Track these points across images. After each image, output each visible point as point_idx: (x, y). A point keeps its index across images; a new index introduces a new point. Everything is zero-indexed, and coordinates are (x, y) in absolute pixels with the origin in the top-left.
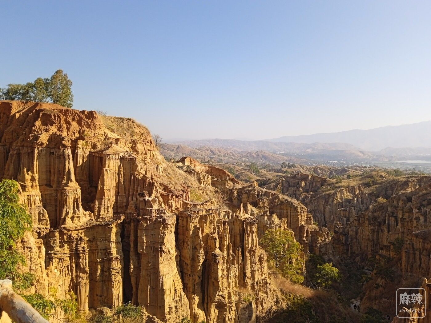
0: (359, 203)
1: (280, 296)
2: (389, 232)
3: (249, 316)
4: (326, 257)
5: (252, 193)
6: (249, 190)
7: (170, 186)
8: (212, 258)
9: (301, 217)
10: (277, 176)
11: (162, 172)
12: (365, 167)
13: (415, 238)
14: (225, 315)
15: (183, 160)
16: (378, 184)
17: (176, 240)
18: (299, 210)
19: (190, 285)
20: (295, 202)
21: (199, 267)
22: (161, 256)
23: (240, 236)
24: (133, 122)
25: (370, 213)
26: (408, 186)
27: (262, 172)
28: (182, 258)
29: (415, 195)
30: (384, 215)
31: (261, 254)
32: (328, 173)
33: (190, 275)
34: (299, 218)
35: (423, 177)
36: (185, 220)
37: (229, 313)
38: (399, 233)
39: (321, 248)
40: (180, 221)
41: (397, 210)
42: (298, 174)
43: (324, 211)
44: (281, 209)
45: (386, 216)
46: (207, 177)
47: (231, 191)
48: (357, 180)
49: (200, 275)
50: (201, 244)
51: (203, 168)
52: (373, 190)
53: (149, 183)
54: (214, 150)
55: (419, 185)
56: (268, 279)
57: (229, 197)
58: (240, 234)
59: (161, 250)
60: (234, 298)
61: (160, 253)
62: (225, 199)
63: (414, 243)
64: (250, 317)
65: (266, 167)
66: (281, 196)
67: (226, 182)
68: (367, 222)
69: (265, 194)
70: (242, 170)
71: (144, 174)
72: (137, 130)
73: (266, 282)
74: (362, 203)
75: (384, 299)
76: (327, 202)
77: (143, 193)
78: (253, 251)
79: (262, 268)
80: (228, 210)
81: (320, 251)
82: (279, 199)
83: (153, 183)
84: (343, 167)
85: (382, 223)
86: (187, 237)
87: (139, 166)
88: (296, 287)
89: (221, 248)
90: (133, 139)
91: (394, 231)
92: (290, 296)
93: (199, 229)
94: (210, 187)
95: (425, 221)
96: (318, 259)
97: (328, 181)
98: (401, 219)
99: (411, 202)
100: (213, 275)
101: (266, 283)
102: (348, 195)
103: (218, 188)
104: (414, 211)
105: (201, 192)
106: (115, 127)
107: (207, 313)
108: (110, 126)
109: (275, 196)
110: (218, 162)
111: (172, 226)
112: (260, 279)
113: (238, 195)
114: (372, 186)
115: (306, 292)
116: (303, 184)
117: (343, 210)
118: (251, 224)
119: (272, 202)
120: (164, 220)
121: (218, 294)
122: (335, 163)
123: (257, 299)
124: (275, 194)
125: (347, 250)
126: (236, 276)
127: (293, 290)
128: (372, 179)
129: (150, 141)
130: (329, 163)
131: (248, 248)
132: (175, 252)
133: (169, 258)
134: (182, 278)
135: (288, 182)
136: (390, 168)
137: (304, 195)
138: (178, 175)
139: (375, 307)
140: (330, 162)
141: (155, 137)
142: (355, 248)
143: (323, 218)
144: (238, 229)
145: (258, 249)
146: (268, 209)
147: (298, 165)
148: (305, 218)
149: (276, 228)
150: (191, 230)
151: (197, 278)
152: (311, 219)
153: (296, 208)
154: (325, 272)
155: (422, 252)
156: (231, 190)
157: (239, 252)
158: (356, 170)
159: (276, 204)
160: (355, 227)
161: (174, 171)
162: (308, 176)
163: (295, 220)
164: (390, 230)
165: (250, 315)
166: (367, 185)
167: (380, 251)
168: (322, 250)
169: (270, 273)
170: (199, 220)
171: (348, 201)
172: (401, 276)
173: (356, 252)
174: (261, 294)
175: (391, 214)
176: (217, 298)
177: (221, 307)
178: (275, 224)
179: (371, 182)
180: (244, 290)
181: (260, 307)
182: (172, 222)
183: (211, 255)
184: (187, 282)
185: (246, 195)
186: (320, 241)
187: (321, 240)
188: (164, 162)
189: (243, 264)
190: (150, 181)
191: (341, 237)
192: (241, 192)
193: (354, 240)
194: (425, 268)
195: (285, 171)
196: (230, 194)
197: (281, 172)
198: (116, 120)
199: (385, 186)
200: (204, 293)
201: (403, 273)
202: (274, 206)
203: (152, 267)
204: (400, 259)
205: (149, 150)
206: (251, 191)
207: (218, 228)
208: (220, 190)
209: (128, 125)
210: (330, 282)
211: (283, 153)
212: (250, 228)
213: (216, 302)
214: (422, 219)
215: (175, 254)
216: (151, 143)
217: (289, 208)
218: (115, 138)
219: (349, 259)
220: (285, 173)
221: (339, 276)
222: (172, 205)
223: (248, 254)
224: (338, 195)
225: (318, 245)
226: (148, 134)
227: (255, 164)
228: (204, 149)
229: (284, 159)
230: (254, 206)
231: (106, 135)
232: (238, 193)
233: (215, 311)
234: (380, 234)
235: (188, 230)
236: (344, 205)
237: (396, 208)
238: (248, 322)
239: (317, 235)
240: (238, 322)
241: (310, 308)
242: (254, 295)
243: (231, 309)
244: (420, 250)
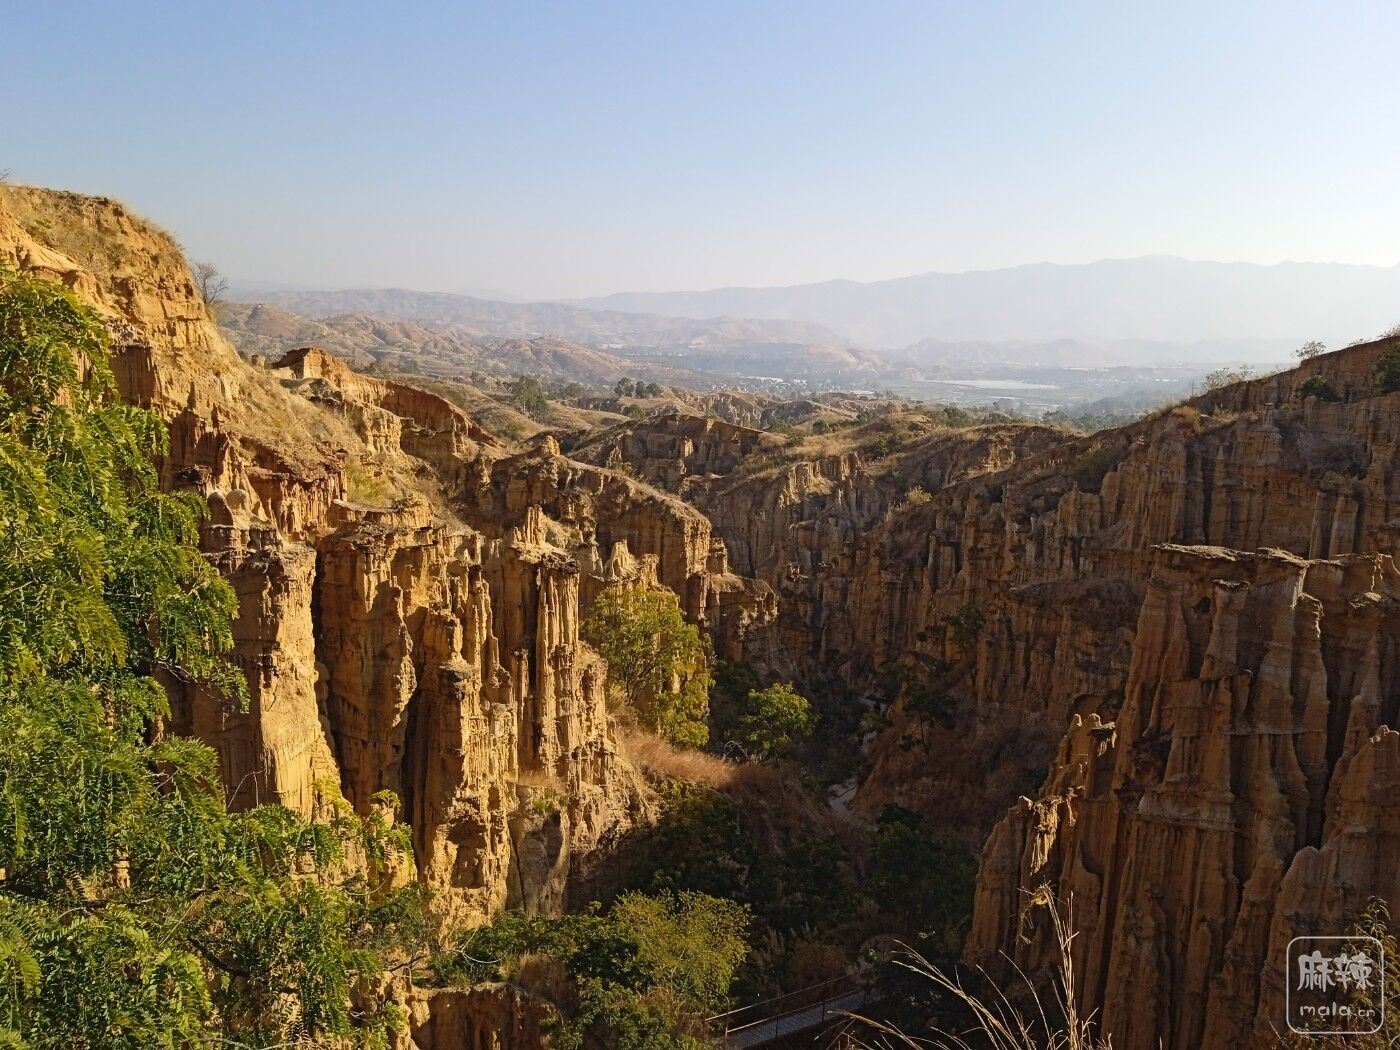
0: (849, 505)
1: (642, 789)
2: (935, 587)
3: (549, 856)
4: (762, 668)
5: (541, 475)
6: (530, 467)
7: (281, 449)
8: (442, 686)
9: (694, 549)
10: (605, 421)
11: (234, 399)
12: (864, 398)
13: (1015, 605)
14: (478, 857)
15: (294, 359)
16: (905, 448)
17: (316, 633)
18: (688, 529)
19: (366, 772)
20: (678, 505)
21: (398, 716)
22: (267, 685)
23: (525, 612)
24: (118, 213)
25: (885, 535)
26: (988, 455)
27: (555, 410)
28: (337, 691)
29: (1012, 482)
30: (923, 541)
31: (590, 666)
32: (758, 416)
33: (364, 743)
34: (689, 554)
35: (1028, 430)
36: (346, 564)
37: (493, 850)
38: (962, 593)
39: (750, 641)
40: (327, 569)
41: (960, 524)
42: (673, 418)
43: (750, 530)
44: (632, 526)
45: (927, 545)
46: (388, 421)
47: (472, 469)
48: (845, 438)
49: (401, 741)
50: (402, 642)
51: (369, 389)
52: (890, 467)
53: (207, 437)
54: (388, 328)
55: (1015, 453)
56: (605, 740)
57: (463, 487)
58: (523, 607)
59: (268, 667)
60: (508, 805)
61: (262, 676)
62: (451, 494)
63: (1014, 618)
64: (554, 855)
65: (567, 393)
66: (633, 485)
67: (454, 440)
68: (875, 562)
69: (583, 477)
70: (487, 401)
71: (184, 404)
72: (134, 242)
73: (602, 749)
74: (859, 504)
75: (924, 779)
76: (758, 504)
77: (194, 471)
78: (565, 658)
79: (589, 709)
80: (468, 531)
81: (745, 649)
82: (628, 495)
83: (221, 438)
84: (800, 396)
85: (918, 562)
86: (352, 620)
87: (163, 376)
88: (688, 758)
89: (466, 653)
90: (120, 274)
91: (949, 586)
92: (670, 786)
93: (396, 592)
94: (397, 455)
95: (1039, 554)
96: (742, 675)
97: (764, 439)
98: (970, 550)
99: (1000, 501)
100: (444, 740)
101: (601, 753)
102: (818, 483)
103: (424, 458)
104: (1007, 528)
105: (372, 470)
106: (55, 231)
107: (422, 856)
108: (35, 224)
109: (614, 486)
110: (404, 371)
111: (304, 585)
112: (584, 743)
113: (495, 482)
114: (887, 454)
115: (710, 771)
116: (688, 448)
117: (805, 528)
118: (562, 574)
119: (604, 506)
120: (277, 565)
121: (458, 796)
122: (776, 385)
123: (573, 805)
124: (614, 479)
125: (817, 644)
126: (511, 736)
127: (680, 767)
128: (888, 436)
129: (186, 286)
130: (758, 384)
131: (550, 648)
132: (312, 670)
133: (293, 691)
134: (338, 754)
135: (644, 443)
136: (931, 400)
137: (691, 482)
138: (289, 410)
139: (901, 801)
140: (763, 379)
141: (197, 270)
142: (838, 637)
143: (745, 551)
144: (516, 590)
145: (579, 651)
146: (592, 526)
147: (666, 389)
148: (706, 554)
149: (624, 586)
150: (368, 596)
151: (389, 751)
152: (723, 556)
153: (678, 524)
154: (771, 712)
155: (1034, 644)
156: (471, 466)
157: (520, 664)
158: (837, 405)
159: (619, 510)
160: (843, 576)
161: (273, 396)
162: (703, 422)
163: (674, 561)
164: (940, 583)
165: (552, 853)
166: (872, 452)
167: (918, 644)
168: (751, 646)
169: (612, 723)
170: (392, 563)
171: (819, 500)
172: (973, 712)
173: (842, 650)
174: (587, 788)
175: (944, 537)
176: (456, 807)
177: (467, 834)
178: (623, 572)
179: (884, 442)
180: (537, 779)
181: (583, 824)
182: (301, 570)
183: (435, 677)
184: (356, 765)
185: (522, 484)
186: (746, 621)
187: (750, 617)
188: (235, 365)
189: (534, 699)
190: (209, 429)
191: (801, 608)
192: (505, 473)
193: (839, 616)
194: (1039, 687)
195: (629, 405)
196: (467, 480)
197: (617, 410)
198: (50, 202)
199: (924, 457)
200: (412, 797)
201: (980, 703)
202: (610, 518)
203: (234, 723)
204: (973, 665)
205: (180, 318)
206: (537, 468)
207: (453, 589)
208: (433, 464)
209: (98, 222)
210: (784, 738)
211: (620, 347)
212: (558, 587)
213: (452, 822)
214: (1031, 549)
215: (315, 678)
216: (189, 292)
217: (659, 524)
218: (56, 267)
219: (823, 671)
220: (627, 412)
221: (810, 721)
222: (290, 513)
223: (549, 669)
224: (792, 482)
225: (741, 632)
226: (177, 258)
227: (531, 383)
228: (352, 323)
229: (623, 368)
230: (555, 519)
231: (23, 255)
232: (492, 476)
233: (446, 848)
234: (909, 597)
235: (357, 596)
236: (807, 512)
237: (957, 518)
238: (547, 872)
239: (737, 603)
240: (517, 876)
241: (731, 816)
242: (567, 791)
243: (497, 839)
244: (1027, 640)
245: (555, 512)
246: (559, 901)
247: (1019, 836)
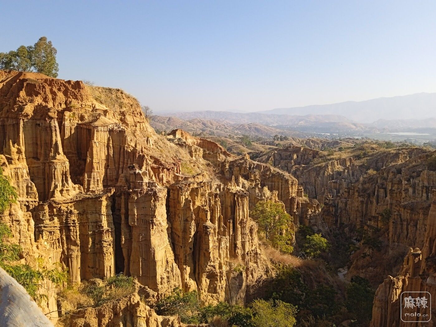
0: (349, 175)
1: (270, 266)
2: (377, 203)
3: (239, 285)
4: (315, 228)
5: (244, 166)
6: (240, 163)
7: (161, 159)
8: (204, 230)
9: (292, 189)
10: (270, 148)
11: (153, 144)
12: (357, 139)
13: (403, 210)
14: (216, 284)
15: (174, 133)
16: (369, 156)
17: (167, 213)
18: (290, 182)
19: (182, 256)
20: (286, 175)
21: (191, 239)
22: (153, 228)
23: (231, 208)
24: (122, 93)
25: (360, 185)
26: (399, 158)
27: (254, 145)
28: (174, 231)
29: (405, 167)
30: (374, 187)
31: (252, 226)
32: (320, 145)
33: (181, 247)
34: (290, 191)
35: (413, 149)
36: (176, 193)
37: (220, 282)
38: (387, 205)
39: (311, 219)
40: (171, 194)
41: (386, 181)
42: (290, 147)
43: (315, 183)
44: (272, 182)
45: (375, 188)
46: (199, 150)
47: (223, 164)
48: (348, 152)
49: (192, 246)
50: (192, 216)
51: (195, 141)
52: (364, 162)
53: (140, 156)
54: (206, 122)
55: (409, 157)
56: (258, 249)
57: (220, 170)
58: (231, 206)
59: (153, 223)
60: (225, 269)
61: (151, 226)
62: (217, 172)
63: (402, 214)
64: (241, 285)
65: (258, 140)
66: (272, 168)
67: (218, 155)
68: (356, 194)
69: (257, 166)
70: (234, 143)
71: (134, 146)
72: (126, 101)
73: (256, 252)
74: (353, 175)
75: (370, 268)
76: (318, 175)
77: (133, 166)
78: (244, 222)
79: (252, 239)
80: (219, 183)
81: (310, 222)
82: (271, 172)
83: (144, 156)
84: (335, 139)
85: (372, 194)
86: (178, 209)
87: (129, 139)
88: (286, 257)
89: (212, 221)
90: (122, 110)
91: (382, 202)
92: (279, 265)
93: (190, 201)
94: (202, 160)
95: (414, 192)
96: (308, 230)
97: (320, 153)
98: (390, 190)
99: (401, 174)
100: (204, 247)
101: (256, 254)
102: (339, 168)
103: (209, 161)
104: (403, 183)
105: (192, 165)
106: (103, 98)
107: (199, 282)
108: (97, 97)
109: (266, 169)
110: (210, 135)
111: (163, 199)
112: (250, 250)
113: (230, 168)
114: (363, 158)
115: (294, 262)
116: (295, 156)
117: (334, 182)
118: (242, 196)
119: (263, 175)
120: (155, 193)
121: (209, 264)
122: (327, 136)
123: (247, 269)
124: (266, 167)
125: (337, 221)
126: (227, 246)
127: (282, 259)
128: (363, 152)
129: (140, 113)
130: (321, 135)
131: (239, 219)
132: (166, 224)
133: (160, 230)
134: (174, 250)
135: (281, 155)
136: (381, 140)
137: (296, 167)
138: (169, 147)
139: (362, 276)
140: (323, 134)
141: (144, 108)
142: (344, 219)
143: (314, 189)
144: (229, 201)
145: (249, 221)
146: (259, 181)
147: (290, 138)
148: (296, 191)
149: (267, 200)
150: (182, 202)
151: (188, 249)
152: (302, 191)
153: (287, 181)
154: (314, 243)
155: (410, 223)
156: (223, 163)
157: (230, 224)
158: (348, 142)
159: (268, 176)
160: (345, 198)
161: (165, 143)
162: (300, 148)
163: (286, 193)
164: (379, 201)
166: (358, 157)
167: (369, 222)
168: (312, 221)
169: (260, 244)
170: (190, 192)
171: (339, 173)
172: (388, 246)
173: (345, 223)
174: (252, 265)
175: (381, 186)
176: (208, 268)
177: (212, 276)
178: (266, 196)
179: (362, 154)
180: (235, 261)
181: (250, 276)
182: (163, 194)
183: (202, 227)
184: (179, 253)
185: (238, 168)
186: (310, 213)
187: (311, 211)
188: (154, 135)
189: (234, 236)
190: (141, 153)
191: (331, 208)
192: (233, 165)
193: (344, 212)
194: (412, 238)
195: (277, 143)
196: (222, 167)
197: (274, 145)
198: (104, 91)
199: (376, 159)
200: (196, 263)
201: (390, 243)
202: (265, 179)
203: (143, 239)
204: (388, 229)
205: (138, 122)
206: (243, 164)
207: (210, 201)
208: (212, 163)
209: (116, 96)
210: (319, 252)
211: (276, 125)
212: (241, 200)
213: (207, 272)
214: (411, 190)
215: (167, 227)
216: (141, 114)
217: (281, 181)
218: (102, 109)
219: (338, 230)
220: (277, 145)
221: (327, 246)
222: (162, 178)
223: (239, 226)
224: (330, 167)
225: (308, 216)
226: (138, 105)
227: (247, 137)
228: (196, 121)
229: (277, 132)
230: (245, 179)
231: (93, 106)
232: (229, 166)
233: (206, 280)
234: (369, 205)
235: (179, 202)
236: (335, 177)
237: (385, 179)
238: (239, 290)
239: (307, 207)
240: (228, 290)
241: (299, 276)
242: (245, 265)
243: (222, 279)
244: (408, 221)
245: (247, 177)
246: (243, 300)
247: (388, 289)
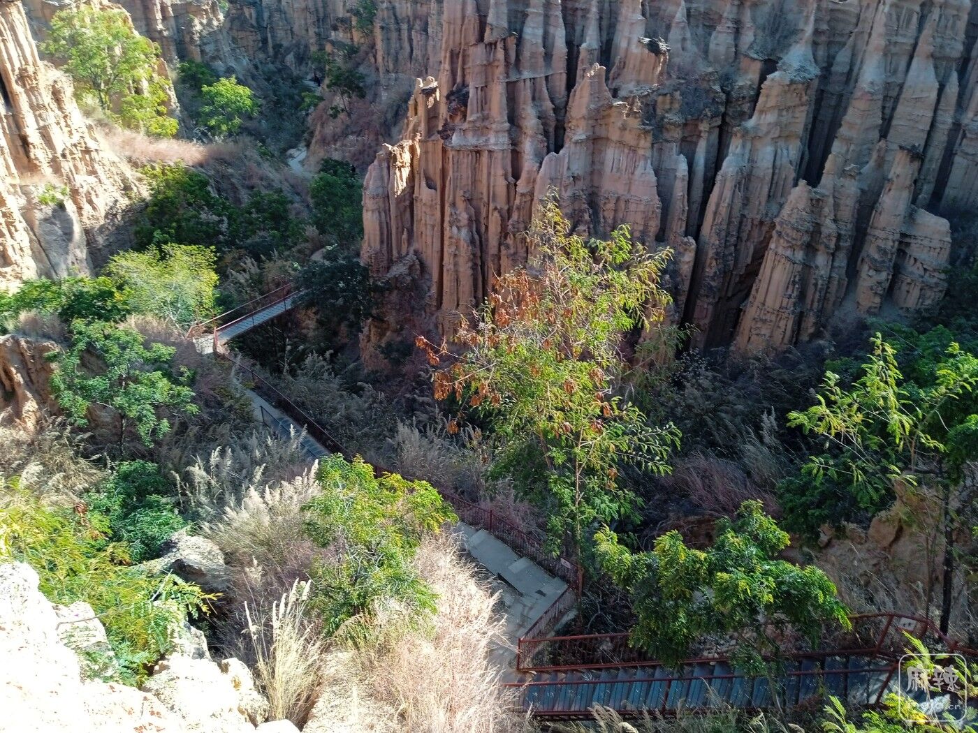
1: (131, 174)
3: (65, 234)
4: (219, 65)
14: (2, 244)
31: (55, 82)
37: (12, 237)
39: (205, 44)
56: (88, 139)
60: (14, 203)
63: (397, 5)
64: (68, 234)
73: (86, 147)
75: (350, 137)
78: (29, 77)
81: (202, 51)
88: (163, 145)
92: (153, 168)
96: (203, 73)
101: (87, 151)
112: (69, 145)
115: (187, 153)
123: (74, 193)
125: (265, 41)
127: (158, 153)
131: (13, 70)
139: (336, 156)
142: (280, 34)
145: (43, 70)
154: (223, 101)
155: (413, 25)
165: (68, 231)
167: (333, 33)
168: (207, 48)
169: (91, 126)
173: (285, 44)
174: (83, 180)
180: (36, 179)
181: (88, 207)
186: (198, 28)
187: (201, 23)
189: (13, 116)
191: (246, 11)
193: (277, 15)
194: (420, 58)
201: (382, 76)
204: (373, 46)
210: (237, 121)
219: (273, 63)
221: (255, 104)
223: (18, 89)
225: (196, 37)
238: (67, 246)
239: (188, 12)
240: (42, 250)
241: (204, 184)
242: (66, 184)
243: (13, 229)
244: (409, 21)
246: (85, 264)
247: (385, 171)
